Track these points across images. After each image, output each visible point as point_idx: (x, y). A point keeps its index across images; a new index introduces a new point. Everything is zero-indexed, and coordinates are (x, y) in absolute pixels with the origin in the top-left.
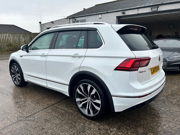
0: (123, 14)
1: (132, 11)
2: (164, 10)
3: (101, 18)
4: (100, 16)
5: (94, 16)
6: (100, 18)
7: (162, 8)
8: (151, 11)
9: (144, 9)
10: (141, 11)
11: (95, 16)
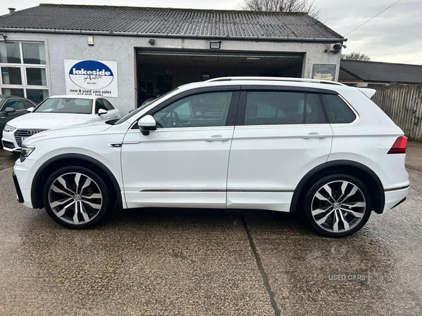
0: (152, 44)
1: (170, 40)
2: (230, 49)
3: (93, 45)
4: (90, 39)
5: (71, 36)
6: (89, 45)
7: (227, 46)
8: (209, 48)
9: (194, 41)
10: (189, 45)
11: (74, 36)
